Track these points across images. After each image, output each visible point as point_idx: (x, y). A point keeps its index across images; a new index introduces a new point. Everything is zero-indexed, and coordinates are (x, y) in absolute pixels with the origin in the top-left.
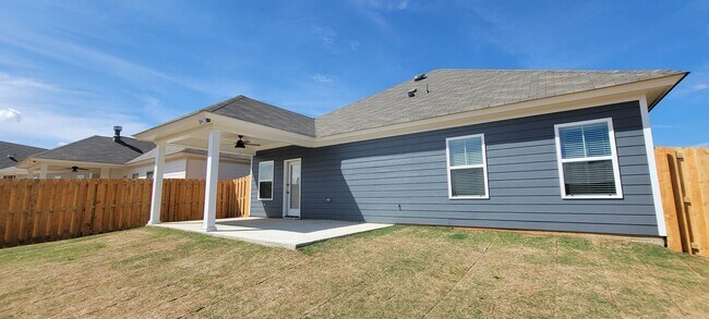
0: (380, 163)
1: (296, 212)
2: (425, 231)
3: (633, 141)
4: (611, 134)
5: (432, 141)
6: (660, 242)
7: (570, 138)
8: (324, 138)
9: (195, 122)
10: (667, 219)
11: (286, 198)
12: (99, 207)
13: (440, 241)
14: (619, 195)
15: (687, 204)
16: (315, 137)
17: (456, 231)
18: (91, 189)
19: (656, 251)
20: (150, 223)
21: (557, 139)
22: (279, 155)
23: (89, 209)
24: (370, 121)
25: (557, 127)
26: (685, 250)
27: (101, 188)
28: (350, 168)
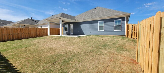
0: (87, 25)
1: (73, 34)
2: (94, 36)
3: (124, 23)
4: (121, 21)
5: (96, 22)
6: (125, 36)
7: (116, 22)
8: (78, 21)
9: (58, 18)
10: (126, 33)
11: (70, 31)
12: (39, 32)
13: (96, 37)
14: (121, 30)
15: (129, 31)
16: (76, 20)
17: (99, 36)
18: (37, 29)
19: (124, 37)
20: (48, 35)
21: (114, 22)
22: (69, 23)
23: (37, 33)
24: (86, 18)
25: (114, 20)
26: (127, 37)
27: (38, 29)
28: (82, 26)
